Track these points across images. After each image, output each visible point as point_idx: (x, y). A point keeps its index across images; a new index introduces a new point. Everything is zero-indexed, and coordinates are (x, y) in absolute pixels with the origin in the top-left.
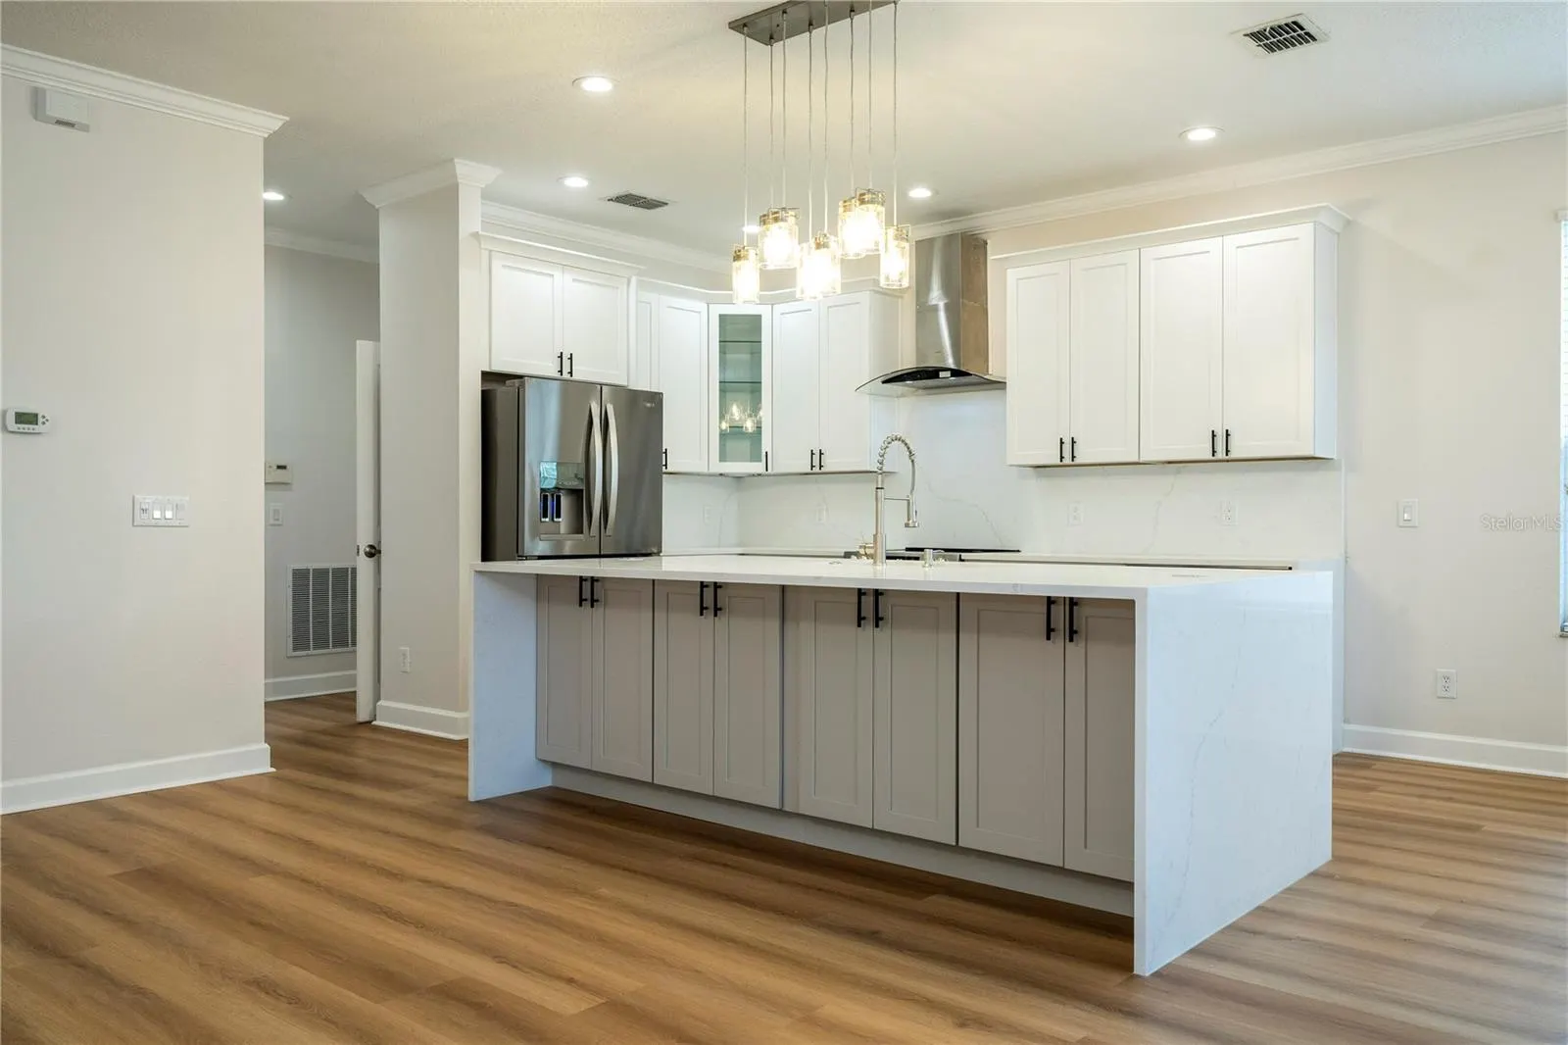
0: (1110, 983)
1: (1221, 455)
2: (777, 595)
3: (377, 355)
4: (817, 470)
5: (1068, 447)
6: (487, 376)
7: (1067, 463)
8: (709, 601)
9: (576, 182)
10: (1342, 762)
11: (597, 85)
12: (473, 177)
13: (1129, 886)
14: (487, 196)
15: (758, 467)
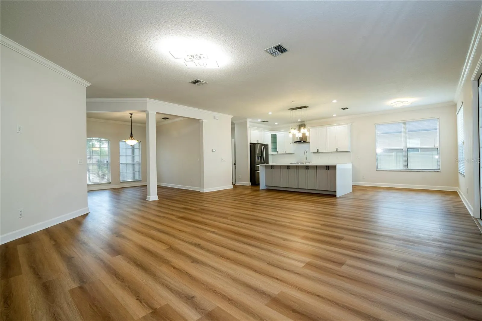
0: (335, 197)
1: (337, 151)
2: (305, 167)
3: (235, 140)
4: (285, 153)
5: (318, 151)
6: (250, 143)
7: (318, 152)
8: (288, 168)
9: (259, 120)
10: (353, 186)
11: (270, 113)
12: (249, 120)
13: (336, 192)
14: (250, 122)
15: (276, 153)
